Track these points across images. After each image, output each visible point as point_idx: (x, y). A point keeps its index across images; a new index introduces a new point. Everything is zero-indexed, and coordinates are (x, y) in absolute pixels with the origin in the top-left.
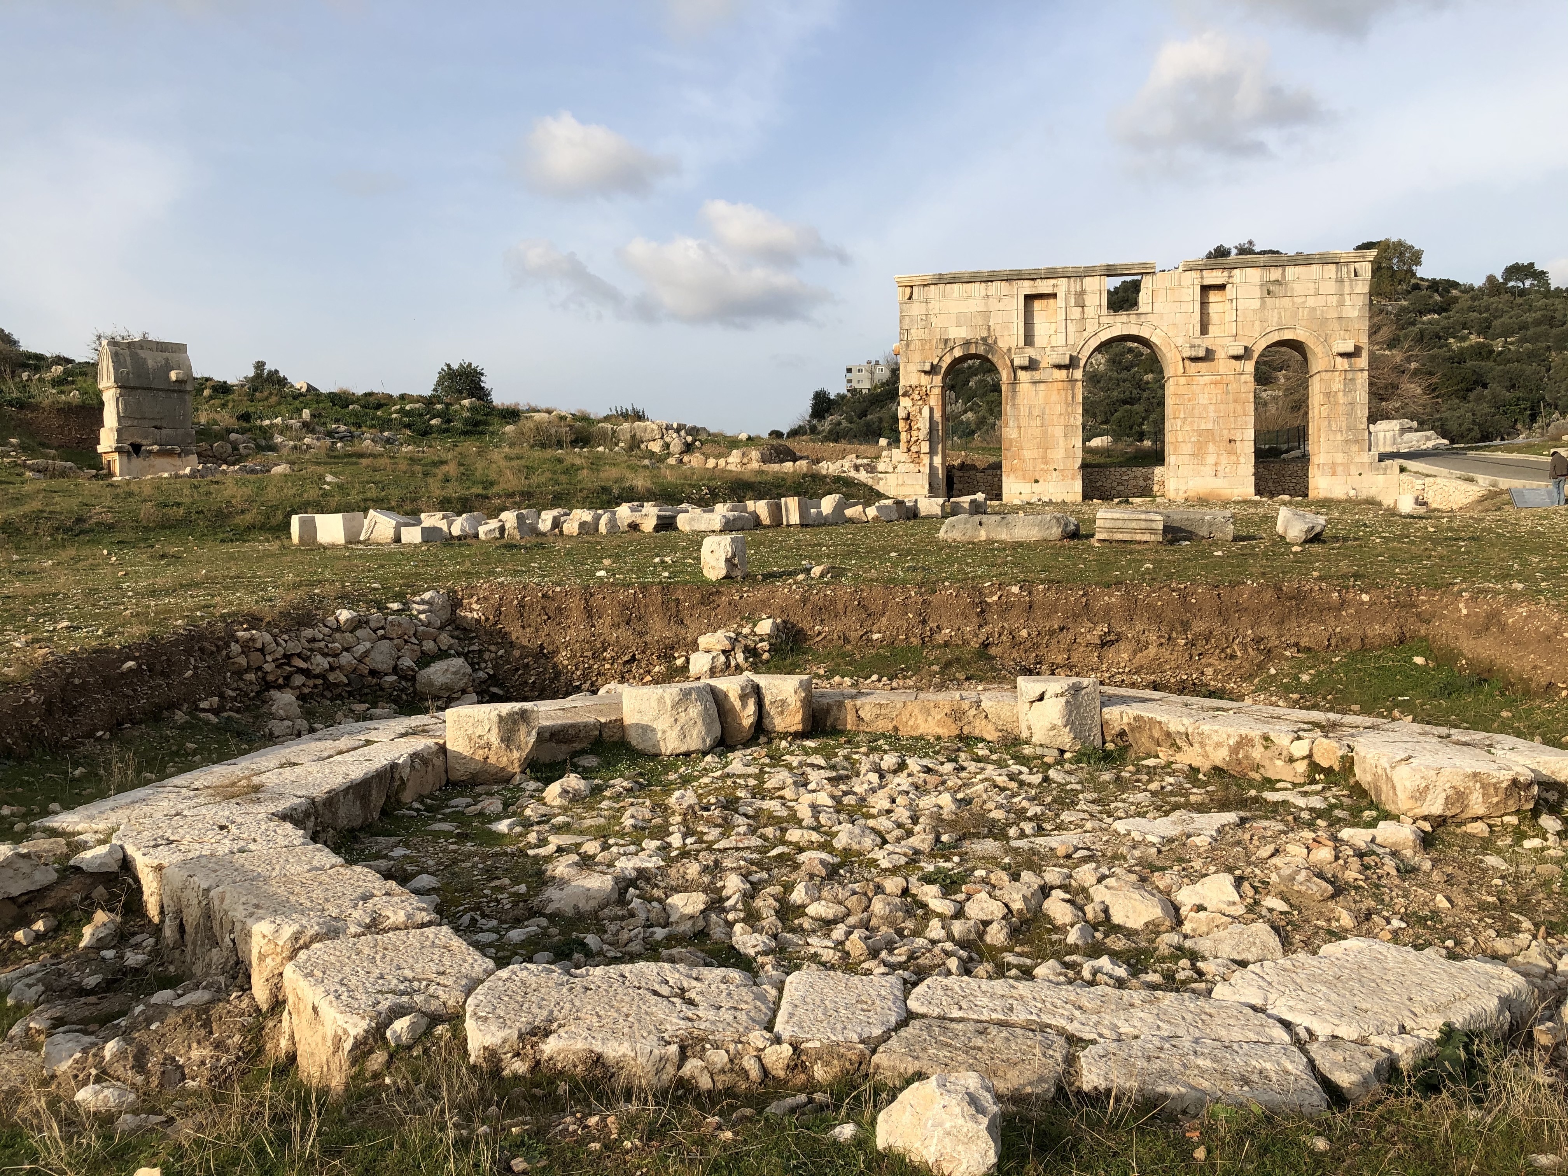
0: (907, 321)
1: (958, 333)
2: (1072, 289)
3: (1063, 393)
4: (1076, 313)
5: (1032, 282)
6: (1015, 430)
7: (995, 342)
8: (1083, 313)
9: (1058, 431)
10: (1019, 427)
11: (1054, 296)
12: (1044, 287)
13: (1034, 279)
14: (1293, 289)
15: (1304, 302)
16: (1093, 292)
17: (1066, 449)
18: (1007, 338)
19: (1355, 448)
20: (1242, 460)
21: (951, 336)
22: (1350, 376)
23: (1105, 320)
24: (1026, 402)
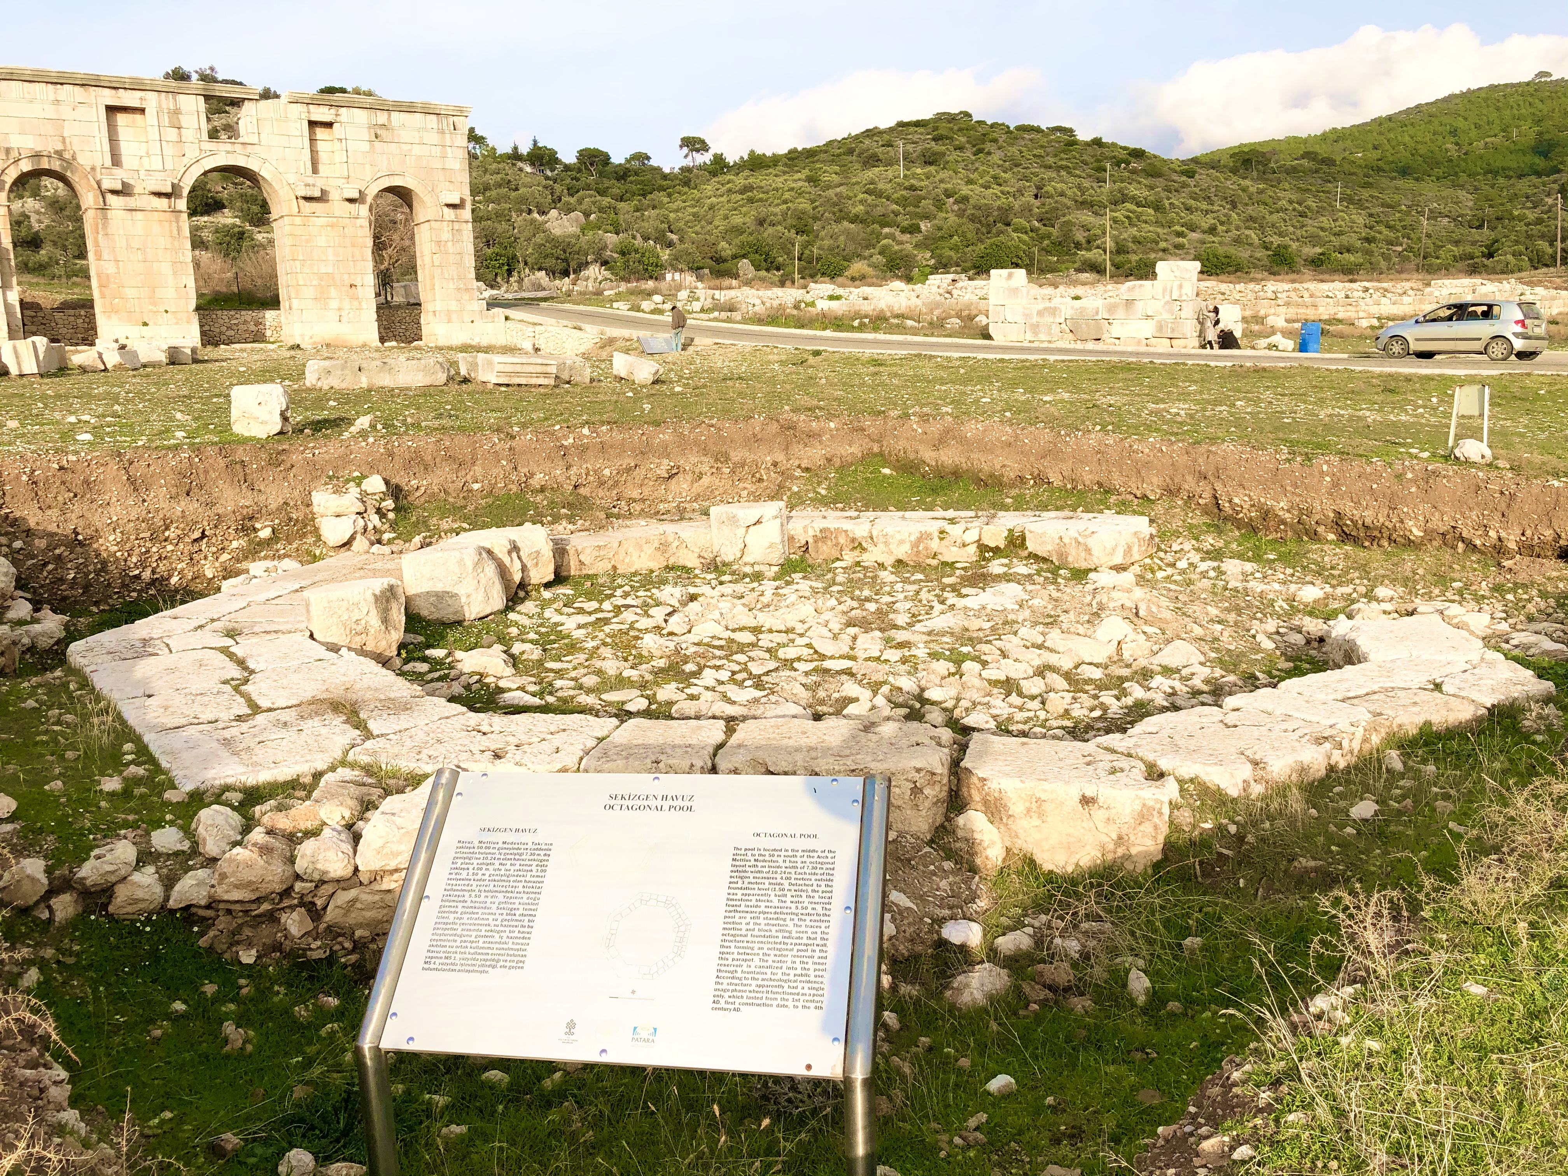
1: (23, 142)
2: (164, 106)
3: (167, 224)
4: (172, 134)
5: (114, 91)
6: (112, 263)
7: (74, 158)
8: (180, 135)
9: (166, 268)
10: (117, 261)
11: (142, 111)
12: (129, 99)
13: (116, 88)
14: (399, 135)
15: (411, 150)
16: (188, 113)
17: (177, 289)
18: (88, 154)
19: (466, 297)
20: (364, 305)
21: (13, 145)
22: (456, 226)
23: (206, 146)
24: (121, 232)
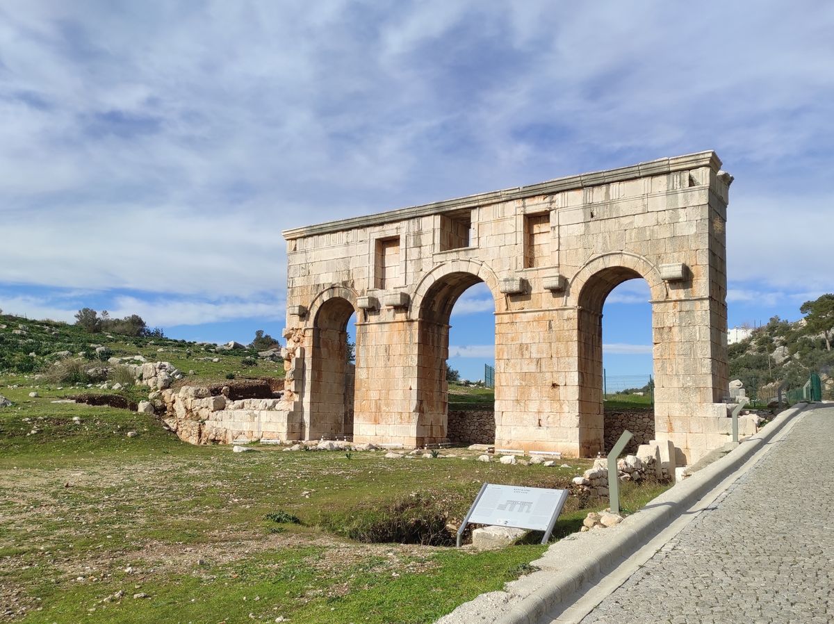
0: (292, 270)
1: (327, 279)
2: (411, 231)
3: (403, 333)
4: (414, 253)
5: (381, 227)
7: (353, 286)
8: (420, 252)
9: (398, 372)
10: (368, 368)
11: (398, 240)
12: (390, 231)
13: (382, 224)
14: (618, 209)
15: (631, 223)
16: (428, 232)
17: (404, 391)
18: (361, 281)
19: (696, 398)
20: (566, 408)
21: (321, 283)
22: (687, 306)
23: (438, 258)
24: (373, 343)
